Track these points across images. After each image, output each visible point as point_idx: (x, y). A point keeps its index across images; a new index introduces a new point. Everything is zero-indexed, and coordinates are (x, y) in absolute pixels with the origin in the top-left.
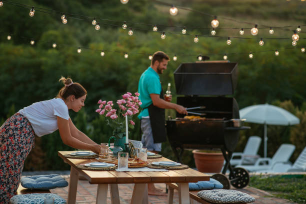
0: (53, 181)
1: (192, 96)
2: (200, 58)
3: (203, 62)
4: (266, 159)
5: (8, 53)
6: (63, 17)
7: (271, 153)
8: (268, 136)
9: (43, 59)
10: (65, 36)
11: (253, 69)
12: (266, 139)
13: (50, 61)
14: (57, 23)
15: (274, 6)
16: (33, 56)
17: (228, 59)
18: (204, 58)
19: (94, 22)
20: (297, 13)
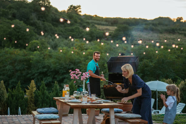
0: (52, 110)
1: (116, 73)
2: (120, 54)
3: (121, 56)
4: (157, 110)
5: (11, 54)
6: (56, 35)
7: (160, 108)
8: (158, 98)
9: (31, 56)
10: (42, 44)
11: (152, 62)
12: (157, 99)
13: (35, 58)
14: (38, 36)
15: (166, 25)
16: (26, 55)
17: (133, 55)
18: (122, 54)
19: (70, 37)
20: (180, 30)
